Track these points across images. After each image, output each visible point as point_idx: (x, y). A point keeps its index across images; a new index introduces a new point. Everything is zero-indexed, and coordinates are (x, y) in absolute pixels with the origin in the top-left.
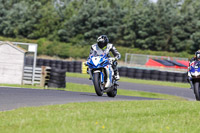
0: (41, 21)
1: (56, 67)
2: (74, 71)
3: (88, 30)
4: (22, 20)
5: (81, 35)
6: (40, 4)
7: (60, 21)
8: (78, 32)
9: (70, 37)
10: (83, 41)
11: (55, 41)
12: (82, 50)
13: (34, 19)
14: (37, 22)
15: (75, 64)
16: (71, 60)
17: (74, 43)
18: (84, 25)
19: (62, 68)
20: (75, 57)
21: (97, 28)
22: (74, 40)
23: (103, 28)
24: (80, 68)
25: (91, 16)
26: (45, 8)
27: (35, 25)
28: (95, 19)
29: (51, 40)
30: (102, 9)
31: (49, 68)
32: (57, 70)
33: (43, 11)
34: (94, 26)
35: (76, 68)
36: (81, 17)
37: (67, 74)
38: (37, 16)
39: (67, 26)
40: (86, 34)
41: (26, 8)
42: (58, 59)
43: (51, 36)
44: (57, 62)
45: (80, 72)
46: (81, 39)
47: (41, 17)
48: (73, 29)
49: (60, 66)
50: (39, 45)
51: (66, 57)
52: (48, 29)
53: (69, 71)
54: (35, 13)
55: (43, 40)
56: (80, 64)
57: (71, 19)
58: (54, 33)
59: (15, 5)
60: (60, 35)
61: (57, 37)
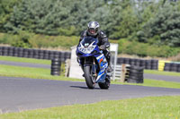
0: (121, 23)
1: (135, 65)
2: (152, 69)
3: (164, 31)
4: (105, 22)
5: (157, 36)
6: (120, 8)
7: (139, 23)
8: (154, 33)
9: (148, 37)
10: (159, 41)
11: (134, 41)
12: (159, 49)
13: (115, 22)
14: (118, 24)
15: (152, 62)
16: (148, 58)
17: (151, 44)
18: (160, 27)
19: (141, 65)
20: (152, 56)
21: (171, 29)
22: (151, 40)
23: (177, 30)
24: (157, 65)
25: (166, 18)
26: (125, 12)
27: (116, 27)
28: (170, 22)
29: (130, 40)
30: (177, 12)
31: (128, 65)
32: (136, 67)
33: (124, 15)
34: (169, 28)
35: (153, 65)
36: (157, 20)
37: (145, 71)
38: (118, 19)
39: (145, 27)
40: (162, 35)
41: (108, 11)
42: (137, 58)
43: (130, 37)
44: (136, 61)
45: (157, 69)
46: (157, 39)
47: (122, 19)
48: (151, 30)
49: (138, 63)
50: (120, 45)
51: (144, 56)
52: (128, 30)
53: (146, 68)
54: (117, 16)
55: (123, 40)
56: (157, 62)
57: (149, 22)
58: (133, 34)
59: (99, 9)
60: (139, 37)
61: (136, 38)
